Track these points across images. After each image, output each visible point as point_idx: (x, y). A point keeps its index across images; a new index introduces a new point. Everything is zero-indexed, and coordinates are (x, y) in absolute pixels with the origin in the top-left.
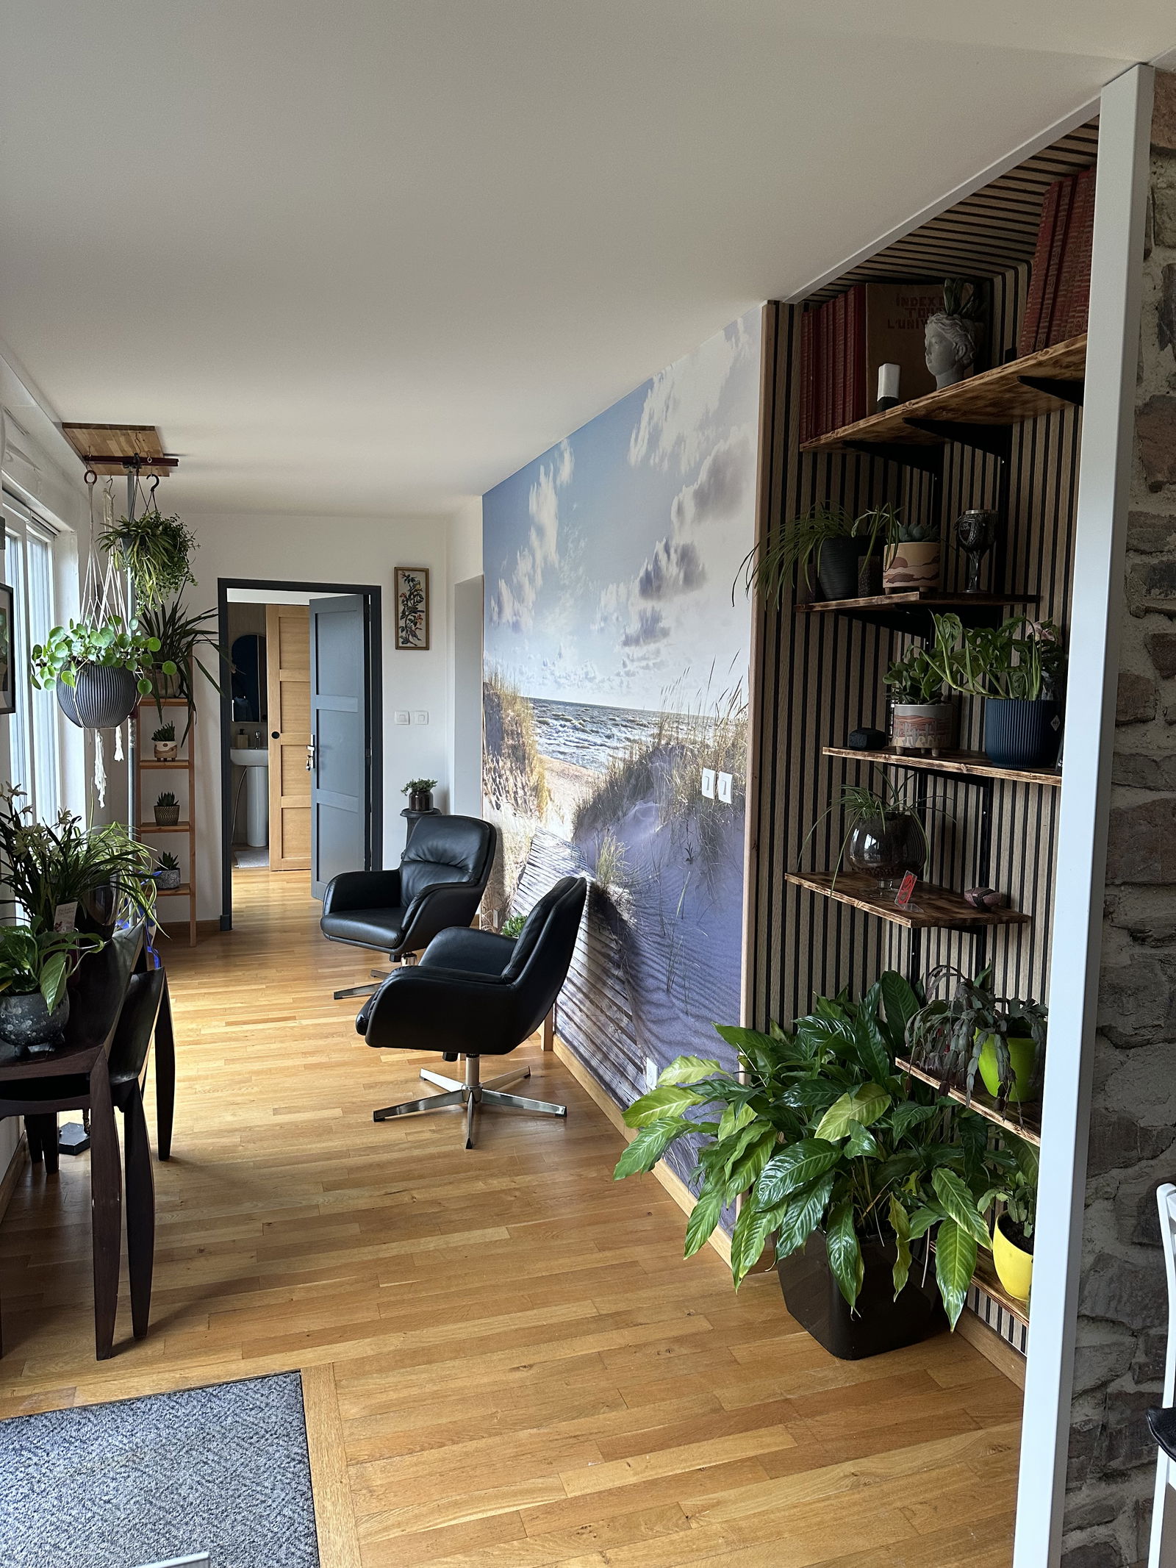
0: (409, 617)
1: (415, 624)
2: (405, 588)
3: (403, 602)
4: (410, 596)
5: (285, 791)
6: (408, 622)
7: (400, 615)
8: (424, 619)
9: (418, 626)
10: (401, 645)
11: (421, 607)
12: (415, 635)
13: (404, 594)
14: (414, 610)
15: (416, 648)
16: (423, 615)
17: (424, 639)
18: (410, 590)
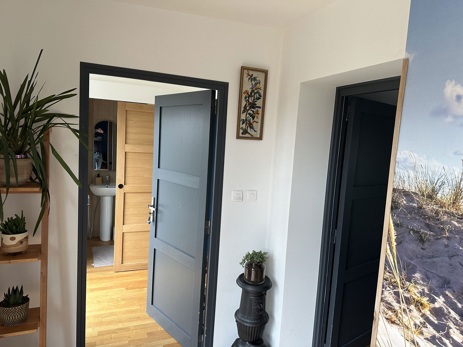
0: (250, 112)
1: (253, 118)
2: (248, 86)
3: (246, 98)
4: (251, 93)
5: (125, 221)
6: (248, 115)
7: (242, 109)
8: (260, 114)
9: (255, 119)
10: (241, 135)
11: (259, 103)
12: (252, 127)
13: (246, 92)
14: (253, 106)
15: (252, 138)
16: (260, 111)
17: (259, 132)
18: (252, 88)
